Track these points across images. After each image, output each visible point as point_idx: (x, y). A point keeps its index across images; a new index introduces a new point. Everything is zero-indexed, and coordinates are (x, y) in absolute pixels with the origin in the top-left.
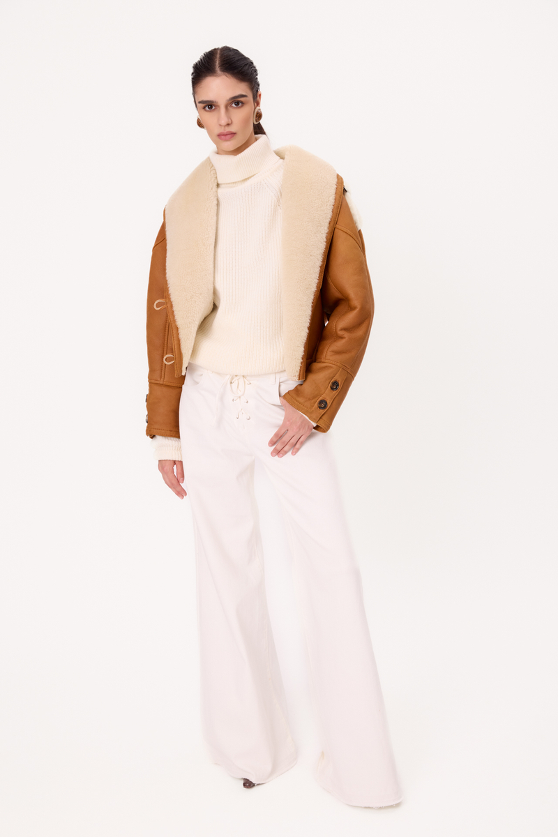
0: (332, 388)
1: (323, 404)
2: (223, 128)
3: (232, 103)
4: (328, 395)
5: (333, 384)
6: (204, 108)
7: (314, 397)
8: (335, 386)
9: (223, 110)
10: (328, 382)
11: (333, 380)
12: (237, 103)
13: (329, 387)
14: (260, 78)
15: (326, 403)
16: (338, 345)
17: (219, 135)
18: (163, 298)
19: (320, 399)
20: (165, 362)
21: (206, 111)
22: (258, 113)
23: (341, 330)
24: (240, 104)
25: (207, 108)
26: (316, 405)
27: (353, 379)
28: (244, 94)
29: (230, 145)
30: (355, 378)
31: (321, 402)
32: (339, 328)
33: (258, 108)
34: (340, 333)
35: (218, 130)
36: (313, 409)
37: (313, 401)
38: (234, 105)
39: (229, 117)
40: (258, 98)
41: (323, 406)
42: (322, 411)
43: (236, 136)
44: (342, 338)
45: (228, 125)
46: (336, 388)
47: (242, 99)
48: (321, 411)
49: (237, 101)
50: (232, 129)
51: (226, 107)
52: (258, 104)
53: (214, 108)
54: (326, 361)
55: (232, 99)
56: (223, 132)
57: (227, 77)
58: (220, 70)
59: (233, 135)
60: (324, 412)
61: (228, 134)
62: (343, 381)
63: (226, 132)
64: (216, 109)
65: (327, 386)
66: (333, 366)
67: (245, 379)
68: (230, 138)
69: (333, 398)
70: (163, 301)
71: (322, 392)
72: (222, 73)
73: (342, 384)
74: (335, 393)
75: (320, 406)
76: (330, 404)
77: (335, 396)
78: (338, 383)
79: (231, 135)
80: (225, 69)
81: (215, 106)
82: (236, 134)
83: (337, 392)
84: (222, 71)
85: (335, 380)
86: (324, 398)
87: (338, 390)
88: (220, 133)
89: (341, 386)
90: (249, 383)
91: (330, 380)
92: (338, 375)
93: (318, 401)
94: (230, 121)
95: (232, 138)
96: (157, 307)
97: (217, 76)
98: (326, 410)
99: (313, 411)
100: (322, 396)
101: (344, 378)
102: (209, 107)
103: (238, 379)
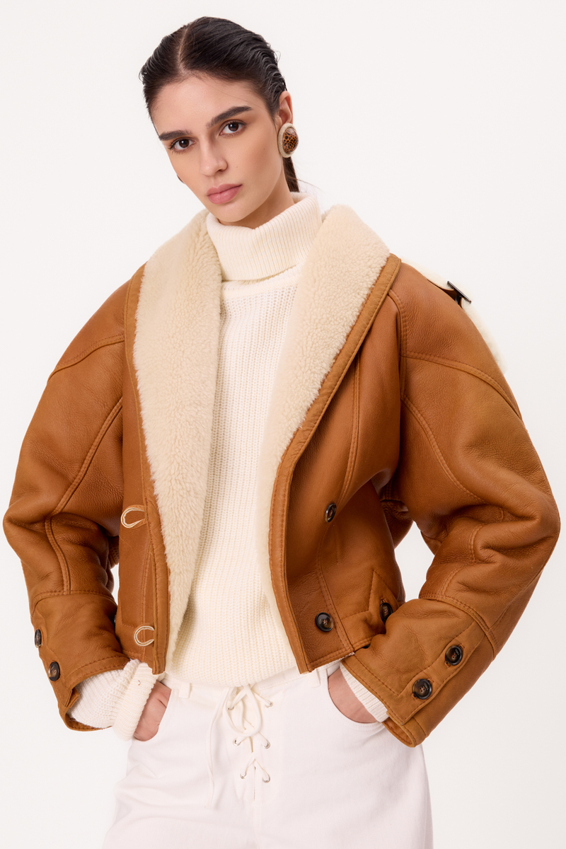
0: (447, 659)
1: (423, 689)
2: (213, 179)
3: (221, 127)
4: (436, 672)
5: (453, 651)
6: (173, 147)
7: (408, 671)
8: (454, 655)
9: (205, 144)
10: (443, 643)
11: (453, 643)
12: (234, 126)
13: (443, 656)
15: (430, 685)
16: (475, 573)
17: (210, 195)
18: (142, 504)
19: (418, 677)
20: (138, 642)
21: (179, 152)
22: (287, 135)
24: (241, 126)
25: (178, 146)
26: (409, 686)
27: (494, 657)
29: (238, 208)
30: (499, 656)
31: (420, 683)
33: (287, 125)
34: (485, 554)
35: (206, 185)
36: (403, 693)
37: (404, 677)
38: (227, 131)
39: (220, 157)
40: (285, 106)
41: (423, 691)
42: (419, 704)
43: (241, 191)
44: (487, 562)
45: (221, 171)
46: (458, 659)
47: (241, 116)
48: (417, 701)
49: (231, 122)
50: (231, 178)
51: (211, 138)
52: (286, 117)
53: (191, 143)
54: (447, 600)
55: (218, 120)
56: (214, 187)
57: (200, 78)
58: (185, 68)
59: (236, 189)
60: (423, 705)
61: (226, 190)
62: (472, 651)
63: (220, 186)
64: (193, 144)
65: (440, 651)
66: (461, 614)
67: (256, 695)
68: (233, 196)
69: (448, 679)
70: (140, 510)
71: (427, 663)
72: (190, 72)
73: (469, 656)
74: (452, 670)
75: (416, 690)
76: (439, 689)
77: (451, 676)
78: (462, 651)
79: (233, 190)
80: (194, 63)
81: (192, 141)
82: (240, 188)
83: (459, 670)
84: (189, 69)
85: (458, 644)
86: (427, 677)
87: (461, 667)
88: (210, 190)
89: (467, 660)
90: (268, 705)
91: (447, 641)
92: (464, 633)
93: (413, 681)
94: (222, 165)
95: (235, 197)
96: (126, 522)
97: (181, 80)
98: (427, 702)
99: (402, 697)
100: (424, 671)
101: (476, 647)
102: (181, 145)
103: (243, 700)
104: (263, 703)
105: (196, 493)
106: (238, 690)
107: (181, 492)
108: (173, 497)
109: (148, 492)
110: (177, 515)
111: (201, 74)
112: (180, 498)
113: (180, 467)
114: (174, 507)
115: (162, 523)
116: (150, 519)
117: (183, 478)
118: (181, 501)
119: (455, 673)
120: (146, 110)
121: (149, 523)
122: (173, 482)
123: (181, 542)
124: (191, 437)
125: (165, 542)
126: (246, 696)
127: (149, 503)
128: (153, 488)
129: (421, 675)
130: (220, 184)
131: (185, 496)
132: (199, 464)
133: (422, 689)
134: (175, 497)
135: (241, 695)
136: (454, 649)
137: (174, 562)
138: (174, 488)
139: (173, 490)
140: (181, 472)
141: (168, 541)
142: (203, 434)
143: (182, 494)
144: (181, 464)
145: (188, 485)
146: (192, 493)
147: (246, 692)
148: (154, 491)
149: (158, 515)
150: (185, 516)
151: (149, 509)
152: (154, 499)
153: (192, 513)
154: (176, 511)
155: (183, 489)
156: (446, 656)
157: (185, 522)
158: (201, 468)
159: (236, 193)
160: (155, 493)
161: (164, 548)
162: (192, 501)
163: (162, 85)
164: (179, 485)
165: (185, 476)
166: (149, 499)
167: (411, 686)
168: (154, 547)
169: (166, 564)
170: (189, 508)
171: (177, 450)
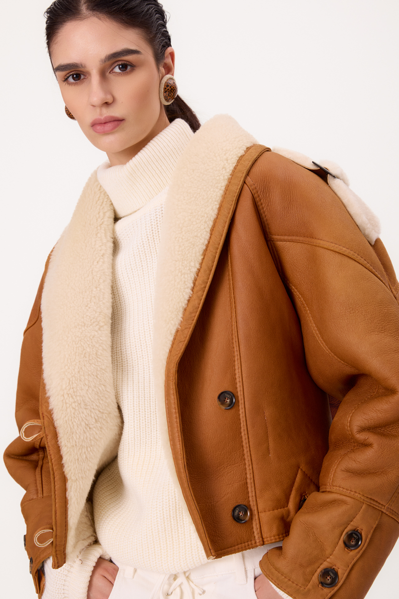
0: (347, 545)
2: (98, 110)
3: (112, 65)
4: (339, 559)
5: (350, 536)
6: (66, 80)
7: (311, 563)
8: (353, 539)
9: (95, 78)
10: (337, 532)
11: (349, 528)
12: (123, 66)
13: (341, 543)
14: (172, 28)
15: (336, 574)
17: (94, 125)
19: (322, 567)
20: (37, 544)
21: (70, 84)
22: (167, 85)
23: (363, 429)
24: (129, 68)
25: (71, 80)
26: (315, 578)
28: (133, 48)
29: (117, 140)
31: (326, 573)
32: (355, 429)
33: (168, 76)
34: (361, 437)
35: (91, 116)
36: (310, 586)
37: (308, 570)
38: (117, 70)
39: (108, 91)
40: (169, 60)
41: (329, 580)
42: (328, 592)
43: (123, 124)
44: (366, 445)
46: (356, 546)
47: (130, 58)
48: (326, 590)
49: (121, 62)
50: (116, 112)
51: (103, 74)
52: (169, 69)
53: (82, 77)
54: (334, 489)
55: (111, 58)
56: (100, 117)
57: (100, 19)
58: (87, 9)
59: (119, 123)
60: (333, 592)
61: (110, 122)
62: (372, 531)
63: (105, 117)
64: (84, 78)
65: (337, 540)
66: (348, 499)
67: (191, 583)
68: (114, 128)
69: (353, 563)
70: (37, 424)
71: (328, 552)
72: (91, 12)
73: (369, 536)
74: (354, 554)
75: (322, 580)
76: (346, 574)
77: (355, 560)
78: (361, 535)
79: (116, 123)
80: (96, 5)
81: (84, 75)
82: (123, 122)
83: (361, 552)
84: (91, 10)
85: (354, 528)
86: (330, 565)
87: (363, 549)
88: (95, 121)
89: (368, 540)
90: (201, 593)
91: (342, 528)
92: (358, 517)
93: (319, 570)
94: (110, 100)
95: (117, 129)
96: (25, 436)
97: (82, 19)
98: (336, 588)
99: (309, 590)
100: (328, 560)
101: (375, 526)
102: (74, 78)
103: (180, 586)
104: (197, 591)
105: (86, 405)
106: (175, 577)
107: (73, 405)
108: (66, 410)
109: (44, 407)
110: (72, 426)
111: (101, 15)
112: (73, 411)
113: (71, 382)
114: (69, 420)
115: (59, 435)
116: (47, 432)
117: (74, 392)
118: (74, 413)
119: (358, 556)
120: (46, 45)
121: (46, 436)
122: (66, 396)
123: (75, 451)
124: (77, 354)
125: (62, 452)
126: (182, 583)
127: (45, 417)
128: (48, 403)
129: (325, 565)
130: (105, 115)
131: (77, 408)
132: (86, 377)
133: (328, 578)
134: (68, 410)
135: (178, 581)
136: (351, 534)
137: (70, 470)
138: (67, 401)
139: (66, 403)
140: (72, 387)
141: (64, 451)
142: (88, 350)
143: (74, 407)
144: (71, 379)
145: (78, 398)
146: (82, 405)
147: (181, 579)
148: (49, 406)
149: (55, 428)
150: (78, 427)
151: (46, 422)
152: (50, 413)
153: (83, 424)
154: (70, 423)
155: (74, 402)
156: (345, 543)
157: (78, 432)
158: (89, 381)
159: (118, 125)
160: (50, 408)
161: (61, 458)
162: (83, 413)
163: (65, 21)
164: (71, 398)
165: (75, 390)
166: (45, 413)
167: (316, 577)
168: (52, 458)
169: (64, 472)
170: (81, 419)
171: (67, 367)
